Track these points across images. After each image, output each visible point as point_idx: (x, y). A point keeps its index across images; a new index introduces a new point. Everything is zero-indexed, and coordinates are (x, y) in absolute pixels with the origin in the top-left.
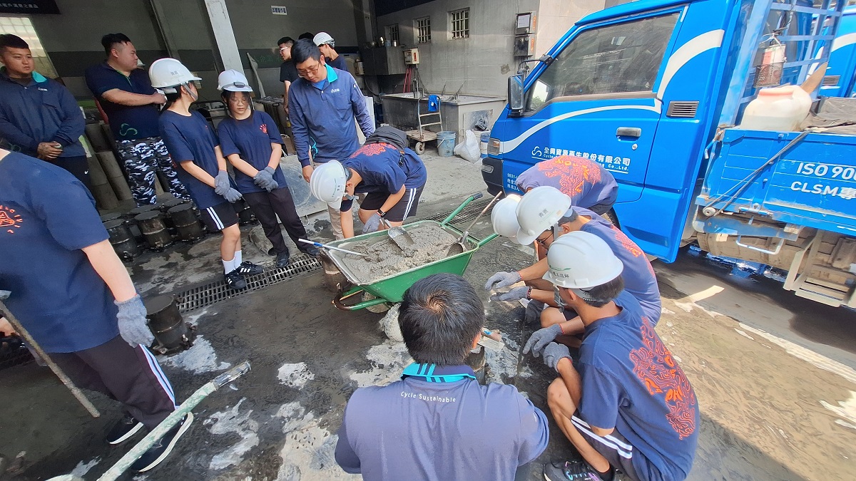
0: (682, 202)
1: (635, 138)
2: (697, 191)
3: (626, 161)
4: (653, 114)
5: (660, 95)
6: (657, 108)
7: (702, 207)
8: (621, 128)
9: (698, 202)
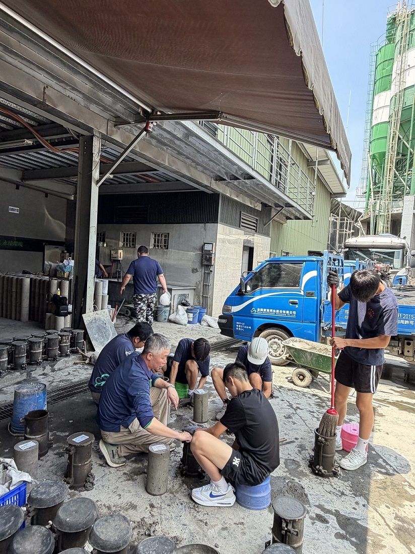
0: (316, 326)
1: (297, 304)
2: (320, 322)
3: (294, 312)
4: (301, 295)
5: (302, 289)
6: (302, 293)
7: (323, 327)
8: (291, 300)
9: (321, 326)
